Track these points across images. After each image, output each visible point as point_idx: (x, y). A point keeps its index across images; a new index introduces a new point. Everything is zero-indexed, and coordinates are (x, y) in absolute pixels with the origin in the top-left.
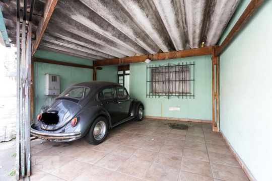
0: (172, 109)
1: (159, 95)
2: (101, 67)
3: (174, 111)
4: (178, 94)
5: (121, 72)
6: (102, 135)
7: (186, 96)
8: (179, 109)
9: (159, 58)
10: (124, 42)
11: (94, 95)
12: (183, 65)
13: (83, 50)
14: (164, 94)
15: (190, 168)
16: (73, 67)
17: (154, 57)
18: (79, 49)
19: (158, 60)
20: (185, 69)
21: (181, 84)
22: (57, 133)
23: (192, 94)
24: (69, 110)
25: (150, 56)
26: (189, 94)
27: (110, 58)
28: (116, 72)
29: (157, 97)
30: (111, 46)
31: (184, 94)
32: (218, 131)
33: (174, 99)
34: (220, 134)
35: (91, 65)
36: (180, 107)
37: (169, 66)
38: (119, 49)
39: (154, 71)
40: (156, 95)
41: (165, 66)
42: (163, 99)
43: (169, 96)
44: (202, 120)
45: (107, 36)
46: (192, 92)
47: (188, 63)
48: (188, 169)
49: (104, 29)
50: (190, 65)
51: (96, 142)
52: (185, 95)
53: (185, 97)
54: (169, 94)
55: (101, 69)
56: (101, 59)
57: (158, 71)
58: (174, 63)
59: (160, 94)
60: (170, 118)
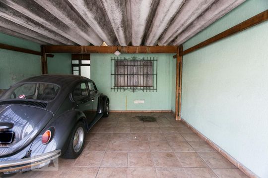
0: (136, 102)
1: (124, 89)
2: (53, 54)
3: (139, 104)
4: (142, 88)
5: (77, 62)
6: (79, 144)
7: (150, 89)
8: (143, 102)
9: (130, 51)
10: (102, 28)
11: (68, 96)
12: (147, 60)
13: (36, 29)
14: (129, 88)
15: (188, 163)
16: (11, 52)
17: (124, 49)
18: (30, 27)
19: (128, 53)
20: (149, 64)
21: (145, 79)
22: (18, 160)
23: (155, 88)
24: (28, 120)
25: (119, 48)
26: (152, 88)
27: (69, 44)
28: (70, 61)
29: (122, 90)
30: (82, 30)
31: (148, 88)
32: (180, 120)
33: (139, 92)
34: (183, 123)
35: (39, 50)
36: (144, 100)
37: (134, 60)
38: (89, 35)
39: (119, 64)
40: (121, 89)
41: (131, 59)
42: (129, 92)
43: (134, 89)
44: (162, 111)
45: (87, 17)
46: (155, 86)
47: (152, 59)
48: (187, 164)
49: (88, 8)
50: (154, 60)
51: (76, 155)
52: (146, 88)
53: (148, 90)
54: (134, 88)
55: (52, 56)
56: (56, 44)
57: (122, 64)
58: (140, 57)
59: (126, 88)
60: (134, 110)
